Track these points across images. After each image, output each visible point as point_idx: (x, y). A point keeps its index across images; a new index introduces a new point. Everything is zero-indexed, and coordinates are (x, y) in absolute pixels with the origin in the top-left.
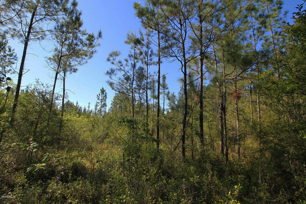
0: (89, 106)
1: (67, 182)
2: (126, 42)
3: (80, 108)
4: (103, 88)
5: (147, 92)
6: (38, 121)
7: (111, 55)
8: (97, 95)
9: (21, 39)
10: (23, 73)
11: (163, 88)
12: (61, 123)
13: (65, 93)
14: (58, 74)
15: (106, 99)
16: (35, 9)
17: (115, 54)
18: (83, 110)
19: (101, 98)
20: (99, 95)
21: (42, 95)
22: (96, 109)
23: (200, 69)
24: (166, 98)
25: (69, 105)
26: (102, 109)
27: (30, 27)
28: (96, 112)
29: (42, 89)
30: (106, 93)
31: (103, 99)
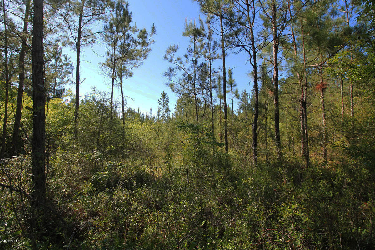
0: (151, 112)
1: (132, 190)
2: (184, 35)
3: (142, 115)
4: (163, 92)
5: (211, 91)
6: (99, 131)
7: (168, 52)
8: (159, 100)
9: (73, 46)
10: (80, 82)
11: (230, 86)
12: (122, 133)
13: (124, 100)
14: (115, 80)
15: (168, 103)
16: (82, 11)
17: (174, 49)
18: (145, 117)
19: (162, 103)
20: (160, 100)
21: (101, 104)
22: (159, 115)
23: (274, 58)
24: (235, 97)
25: (130, 111)
26: (166, 114)
27: (80, 32)
28: (159, 118)
29: (99, 97)
30: (167, 97)
31: (165, 103)
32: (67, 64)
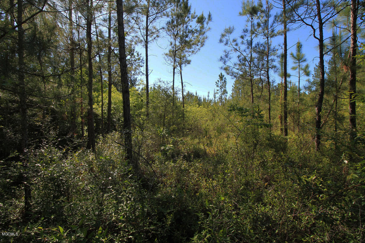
0: (208, 95)
2: (240, 14)
3: (200, 98)
4: (221, 74)
5: (267, 72)
6: (164, 114)
7: (223, 36)
8: (216, 82)
9: (142, 44)
10: (149, 74)
11: (297, 62)
12: (183, 115)
13: (184, 85)
14: (175, 69)
15: (226, 85)
16: (148, 12)
17: (229, 31)
18: (202, 100)
19: (220, 85)
20: (217, 82)
21: (165, 91)
22: (215, 98)
24: (303, 74)
25: (190, 95)
26: (223, 97)
27: (147, 30)
28: (215, 100)
29: (163, 86)
30: (225, 78)
31: (222, 85)
32: (139, 59)
